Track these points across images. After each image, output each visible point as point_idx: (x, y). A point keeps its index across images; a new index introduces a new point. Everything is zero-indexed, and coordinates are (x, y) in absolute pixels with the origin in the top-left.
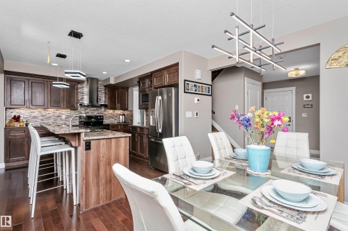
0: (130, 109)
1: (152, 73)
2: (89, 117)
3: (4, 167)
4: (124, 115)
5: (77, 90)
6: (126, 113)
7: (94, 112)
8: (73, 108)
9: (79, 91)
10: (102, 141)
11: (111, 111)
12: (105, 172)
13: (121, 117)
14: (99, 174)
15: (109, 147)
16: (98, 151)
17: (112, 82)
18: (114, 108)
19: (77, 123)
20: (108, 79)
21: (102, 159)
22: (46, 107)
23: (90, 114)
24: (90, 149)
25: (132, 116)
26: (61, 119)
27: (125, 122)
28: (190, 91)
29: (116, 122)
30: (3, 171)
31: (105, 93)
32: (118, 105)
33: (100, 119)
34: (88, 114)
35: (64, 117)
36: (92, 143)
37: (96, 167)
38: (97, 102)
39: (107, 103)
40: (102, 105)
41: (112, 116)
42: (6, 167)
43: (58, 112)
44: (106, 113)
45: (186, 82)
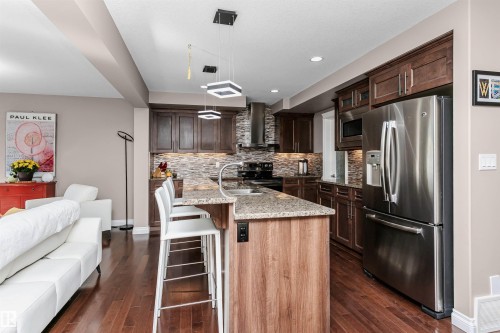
0: (316, 151)
1: (369, 74)
2: (252, 165)
3: (148, 232)
4: (306, 161)
5: (235, 122)
6: (310, 157)
7: (257, 158)
8: (230, 152)
9: (238, 124)
10: (271, 225)
11: (285, 155)
12: (279, 291)
13: (301, 164)
14: (264, 295)
15: (287, 238)
16: (264, 246)
17: (287, 106)
18: (290, 150)
19: (235, 174)
20: (280, 102)
21: (270, 262)
22: (195, 150)
23: (252, 160)
24: (247, 240)
25: (321, 163)
26: (214, 168)
27: (308, 174)
28: (490, 100)
29: (292, 174)
30: (147, 238)
31: (276, 126)
32: (296, 145)
33: (268, 168)
34: (249, 161)
35: (218, 165)
36: (252, 227)
37: (259, 280)
38: (264, 140)
39: (278, 143)
40: (270, 146)
41: (286, 163)
42: (151, 232)
43: (211, 157)
44: (276, 157)
45: (480, 77)
